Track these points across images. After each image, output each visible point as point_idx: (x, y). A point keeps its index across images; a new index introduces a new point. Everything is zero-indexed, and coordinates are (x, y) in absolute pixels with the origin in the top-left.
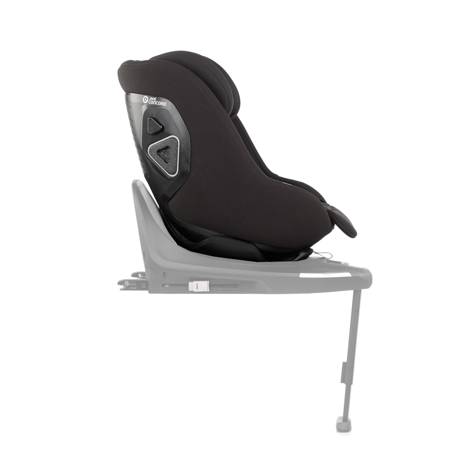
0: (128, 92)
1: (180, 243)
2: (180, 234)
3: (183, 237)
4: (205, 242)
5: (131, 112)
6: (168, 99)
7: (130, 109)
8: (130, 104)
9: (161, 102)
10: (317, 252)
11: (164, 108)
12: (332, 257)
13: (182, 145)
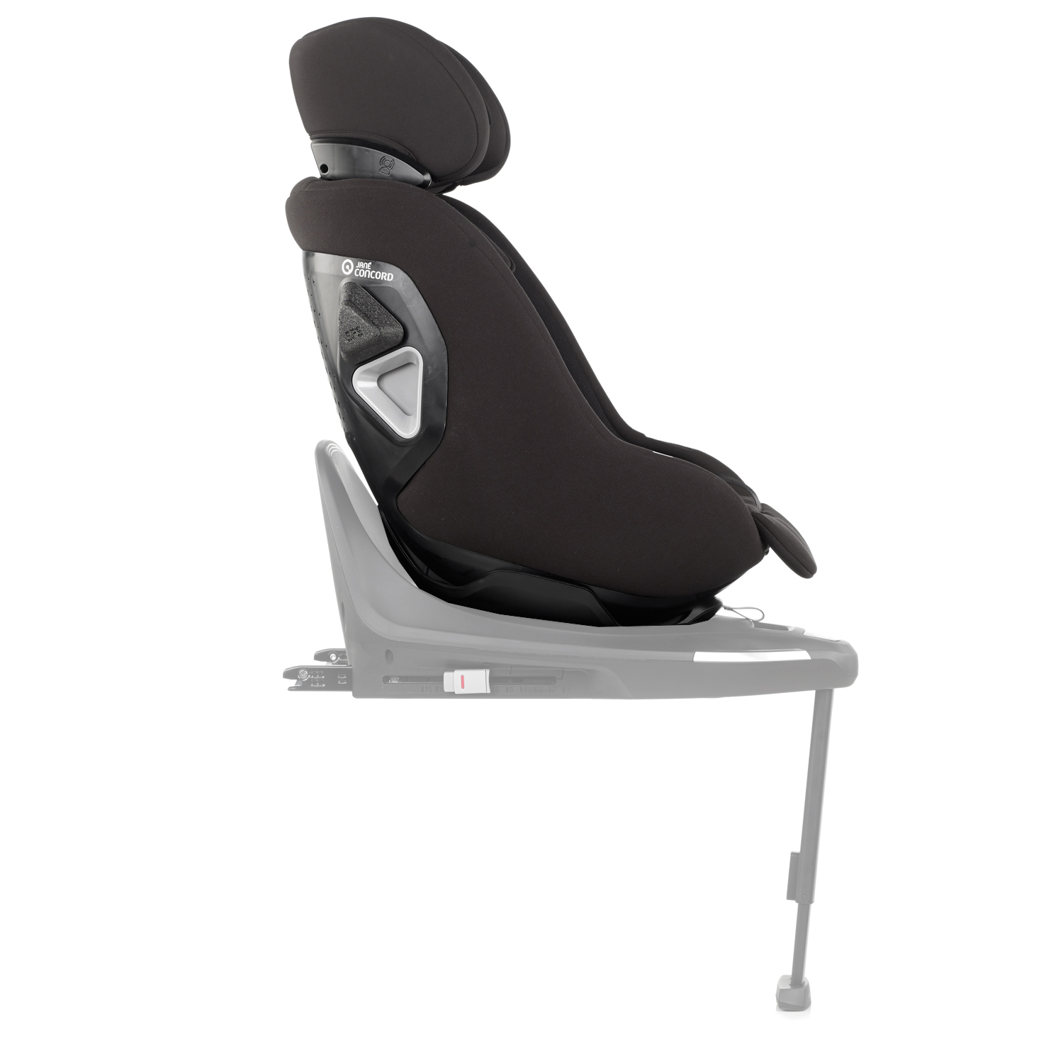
0: (309, 251)
1: (423, 584)
2: (426, 567)
3: (431, 573)
4: (480, 585)
5: (315, 295)
6: (397, 267)
7: (314, 289)
8: (314, 277)
9: (383, 273)
10: (731, 606)
11: (389, 286)
12: (763, 617)
13: (429, 367)
